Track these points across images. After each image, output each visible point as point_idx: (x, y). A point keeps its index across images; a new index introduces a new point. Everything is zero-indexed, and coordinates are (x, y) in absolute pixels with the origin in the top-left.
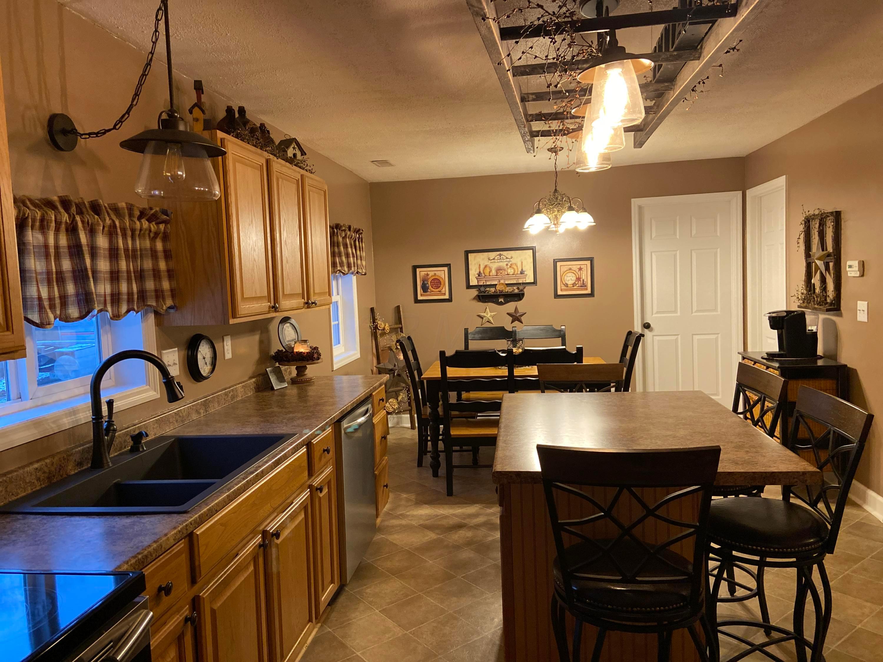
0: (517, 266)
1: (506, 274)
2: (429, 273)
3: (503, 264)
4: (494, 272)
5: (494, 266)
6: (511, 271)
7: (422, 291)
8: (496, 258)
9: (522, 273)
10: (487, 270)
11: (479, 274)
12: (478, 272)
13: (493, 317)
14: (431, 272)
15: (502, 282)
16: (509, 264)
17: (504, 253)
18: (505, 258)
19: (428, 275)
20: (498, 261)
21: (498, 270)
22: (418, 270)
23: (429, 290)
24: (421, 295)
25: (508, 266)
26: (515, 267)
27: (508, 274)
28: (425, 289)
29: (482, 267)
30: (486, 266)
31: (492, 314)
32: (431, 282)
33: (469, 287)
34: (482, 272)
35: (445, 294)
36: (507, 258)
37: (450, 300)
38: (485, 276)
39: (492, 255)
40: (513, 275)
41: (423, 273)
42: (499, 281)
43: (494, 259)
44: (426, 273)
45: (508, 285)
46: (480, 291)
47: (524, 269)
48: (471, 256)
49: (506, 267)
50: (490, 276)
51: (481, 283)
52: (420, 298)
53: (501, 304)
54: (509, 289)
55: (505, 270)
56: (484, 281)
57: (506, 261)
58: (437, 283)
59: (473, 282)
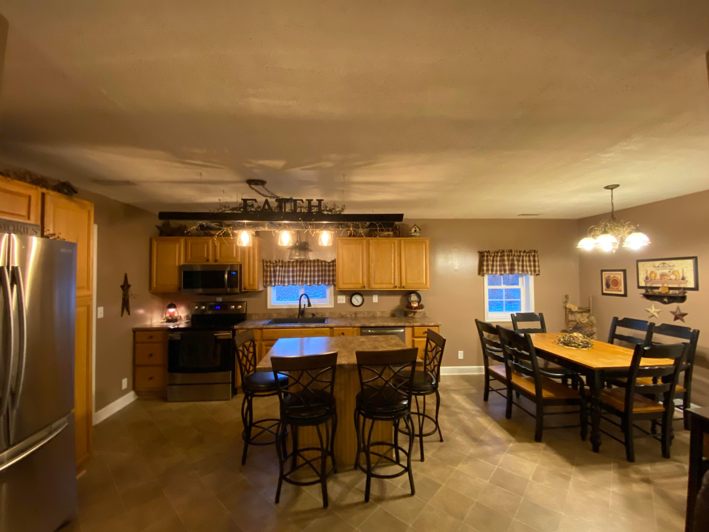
0: (678, 273)
1: (669, 278)
2: (610, 275)
3: (666, 271)
4: (658, 277)
5: (659, 272)
6: (673, 277)
7: (606, 287)
8: (660, 266)
9: (683, 279)
10: (653, 275)
11: (647, 278)
12: (645, 276)
13: (658, 313)
14: (612, 275)
15: (665, 285)
16: (672, 271)
17: (667, 262)
18: (667, 266)
19: (609, 276)
20: (662, 268)
21: (662, 275)
22: (604, 273)
23: (610, 287)
24: (606, 290)
25: (671, 273)
26: (677, 274)
27: (671, 280)
28: (608, 286)
29: (649, 273)
30: (652, 272)
31: (657, 310)
32: (612, 282)
33: (639, 287)
34: (648, 276)
35: (621, 291)
36: (669, 266)
37: (625, 295)
38: (651, 280)
39: (657, 263)
40: (675, 280)
41: (607, 275)
42: (663, 285)
43: (658, 267)
44: (608, 275)
45: (670, 288)
46: (647, 291)
47: (685, 276)
48: (640, 264)
49: (668, 274)
50: (655, 280)
51: (648, 285)
52: (605, 292)
53: (665, 303)
54: (671, 292)
55: (667, 276)
56: (651, 284)
57: (669, 269)
58: (616, 282)
59: (642, 284)
